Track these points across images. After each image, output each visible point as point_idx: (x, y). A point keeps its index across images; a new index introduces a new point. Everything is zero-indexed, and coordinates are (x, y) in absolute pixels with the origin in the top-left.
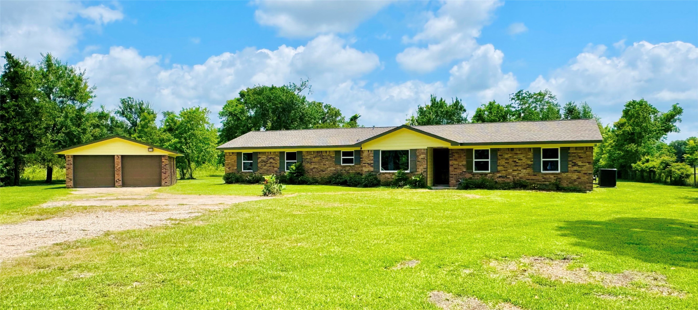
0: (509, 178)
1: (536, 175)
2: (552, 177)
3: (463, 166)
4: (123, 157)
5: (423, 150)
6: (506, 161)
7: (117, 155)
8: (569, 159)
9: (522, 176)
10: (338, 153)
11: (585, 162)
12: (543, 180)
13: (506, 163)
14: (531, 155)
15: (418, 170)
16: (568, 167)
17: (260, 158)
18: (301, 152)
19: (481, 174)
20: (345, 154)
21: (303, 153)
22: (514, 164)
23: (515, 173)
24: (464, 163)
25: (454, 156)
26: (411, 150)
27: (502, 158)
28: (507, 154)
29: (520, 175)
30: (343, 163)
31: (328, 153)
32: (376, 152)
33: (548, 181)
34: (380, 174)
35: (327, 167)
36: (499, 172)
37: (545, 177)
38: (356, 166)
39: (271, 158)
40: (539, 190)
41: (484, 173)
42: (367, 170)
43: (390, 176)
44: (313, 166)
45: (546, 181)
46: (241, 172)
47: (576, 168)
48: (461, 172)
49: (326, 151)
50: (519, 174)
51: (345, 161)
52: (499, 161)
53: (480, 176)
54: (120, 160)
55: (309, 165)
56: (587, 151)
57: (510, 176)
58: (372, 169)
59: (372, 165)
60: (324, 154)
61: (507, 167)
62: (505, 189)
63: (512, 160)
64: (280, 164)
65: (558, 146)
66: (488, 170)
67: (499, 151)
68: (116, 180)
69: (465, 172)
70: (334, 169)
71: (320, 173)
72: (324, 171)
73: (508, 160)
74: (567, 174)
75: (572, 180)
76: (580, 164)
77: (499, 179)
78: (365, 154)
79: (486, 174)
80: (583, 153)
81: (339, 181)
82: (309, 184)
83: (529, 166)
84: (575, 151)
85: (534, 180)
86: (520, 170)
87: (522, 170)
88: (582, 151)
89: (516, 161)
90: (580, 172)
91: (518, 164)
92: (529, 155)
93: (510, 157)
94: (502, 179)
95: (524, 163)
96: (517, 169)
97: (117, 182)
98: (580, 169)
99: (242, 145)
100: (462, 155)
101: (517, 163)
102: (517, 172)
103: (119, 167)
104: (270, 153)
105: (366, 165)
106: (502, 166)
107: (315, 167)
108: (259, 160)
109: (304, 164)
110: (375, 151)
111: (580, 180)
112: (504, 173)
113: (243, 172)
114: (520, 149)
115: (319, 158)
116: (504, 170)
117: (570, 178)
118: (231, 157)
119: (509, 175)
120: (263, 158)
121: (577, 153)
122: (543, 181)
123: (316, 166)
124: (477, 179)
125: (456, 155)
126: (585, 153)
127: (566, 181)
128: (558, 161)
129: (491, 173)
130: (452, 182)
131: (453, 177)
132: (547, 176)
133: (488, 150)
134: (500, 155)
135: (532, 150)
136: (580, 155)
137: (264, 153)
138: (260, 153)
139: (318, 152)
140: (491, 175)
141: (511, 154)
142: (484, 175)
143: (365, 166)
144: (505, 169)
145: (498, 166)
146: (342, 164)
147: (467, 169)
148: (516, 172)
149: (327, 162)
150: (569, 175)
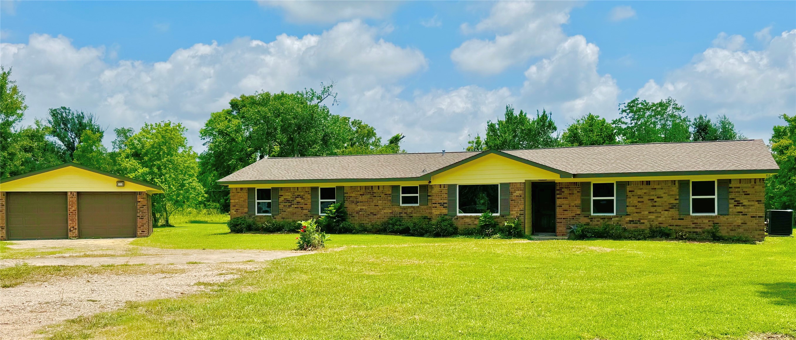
0: (644, 223)
1: (683, 219)
2: (706, 221)
3: (576, 206)
4: (79, 193)
5: (518, 185)
6: (640, 200)
7: (71, 192)
8: (730, 197)
9: (663, 221)
10: (395, 188)
11: (753, 201)
12: (694, 226)
13: (639, 202)
14: (675, 190)
15: (511, 213)
16: (729, 208)
17: (282, 196)
18: (341, 188)
19: (603, 218)
20: (406, 190)
21: (345, 188)
22: (650, 204)
23: (652, 217)
24: (578, 202)
25: (563, 192)
26: (501, 184)
27: (633, 196)
28: (641, 189)
29: (660, 219)
30: (403, 203)
31: (381, 189)
32: (451, 187)
33: (700, 228)
34: (457, 219)
35: (380, 209)
36: (629, 215)
37: (695, 221)
38: (422, 207)
39: (298, 196)
40: (689, 241)
41: (606, 216)
42: (438, 213)
43: (472, 221)
44: (359, 208)
45: (697, 228)
46: (253, 216)
47: (739, 209)
48: (573, 214)
49: (379, 186)
50: (657, 217)
51: (406, 200)
52: (628, 200)
53: (602, 221)
54: (75, 199)
55: (353, 206)
56: (756, 185)
57: (645, 221)
58: (445, 211)
59: (445, 205)
60: (375, 191)
61: (640, 208)
62: (639, 239)
63: (648, 197)
64: (312, 204)
65: (713, 178)
66: (613, 212)
67: (629, 185)
68: (69, 227)
69: (579, 215)
70: (390, 211)
71: (370, 217)
72: (376, 215)
73: (642, 198)
74: (727, 217)
75: (735, 226)
76: (746, 203)
77: (629, 225)
78: (436, 190)
79: (610, 218)
80: (749, 188)
81: (398, 229)
82: (354, 233)
83: (673, 207)
84: (738, 185)
85: (680, 226)
86: (660, 213)
87: (662, 212)
88: (749, 185)
89: (653, 200)
90: (746, 215)
91: (656, 204)
92: (673, 191)
93: (645, 193)
94: (634, 225)
95: (665, 202)
96: (656, 210)
97: (70, 231)
98: (746, 210)
99: (256, 178)
100: (575, 192)
101: (655, 202)
102: (656, 215)
103: (74, 209)
104: (296, 189)
105: (438, 205)
106: (633, 206)
107: (363, 209)
108: (282, 199)
109: (346, 204)
110: (449, 186)
111: (745, 226)
112: (636, 217)
113: (257, 216)
114: (659, 182)
115: (369, 196)
116: (636, 213)
117: (732, 223)
118: (240, 194)
119: (644, 219)
120: (288, 196)
121: (742, 187)
122: (693, 228)
123: (364, 207)
124: (597, 225)
125: (566, 191)
126: (753, 187)
127: (726, 227)
128: (714, 199)
129: (617, 217)
130: (560, 229)
131: (561, 222)
132: (699, 221)
133: (612, 184)
134: (630, 191)
135: (677, 184)
136: (745, 190)
137: (288, 189)
138: (282, 189)
139: (366, 187)
140: (617, 219)
141: (646, 189)
142: (606, 220)
143: (436, 207)
144: (638, 211)
145: (627, 206)
146: (401, 205)
147: (583, 210)
148: (654, 214)
149: (379, 202)
150: (731, 218)
